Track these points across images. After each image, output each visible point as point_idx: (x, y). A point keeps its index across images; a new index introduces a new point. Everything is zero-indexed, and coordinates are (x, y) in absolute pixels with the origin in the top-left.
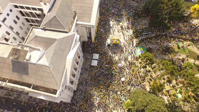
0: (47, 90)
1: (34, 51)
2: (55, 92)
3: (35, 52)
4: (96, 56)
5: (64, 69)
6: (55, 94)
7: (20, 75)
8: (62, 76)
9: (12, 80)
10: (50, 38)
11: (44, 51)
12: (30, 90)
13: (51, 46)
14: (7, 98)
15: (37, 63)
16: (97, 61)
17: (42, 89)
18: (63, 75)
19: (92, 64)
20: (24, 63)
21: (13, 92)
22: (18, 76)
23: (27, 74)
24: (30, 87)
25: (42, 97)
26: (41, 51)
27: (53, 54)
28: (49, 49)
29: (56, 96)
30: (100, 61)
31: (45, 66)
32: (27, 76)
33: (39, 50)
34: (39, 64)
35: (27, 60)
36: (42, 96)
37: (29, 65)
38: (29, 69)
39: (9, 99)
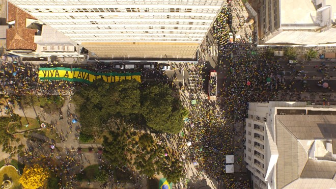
0: (287, 112)
1: (325, 156)
2: (279, 112)
3: (322, 155)
4: (229, 169)
5: (276, 140)
6: (278, 110)
7: (328, 123)
8: (276, 131)
9: (333, 115)
10: (311, 178)
11: (310, 158)
12: (307, 109)
13: (304, 166)
14: (326, 92)
15: (313, 140)
16: (227, 162)
17: (293, 111)
18: (276, 133)
19: (232, 156)
20: (330, 138)
21: (322, 100)
22: (330, 120)
23: (320, 125)
24: (308, 111)
25: (291, 103)
26: (316, 157)
27: (297, 156)
28: (305, 163)
29: (276, 108)
30: (223, 163)
31: (302, 139)
32: (319, 123)
33: (319, 158)
34: (310, 139)
35: (328, 142)
36: (291, 105)
37: (322, 137)
38: (320, 131)
39: (323, 92)
